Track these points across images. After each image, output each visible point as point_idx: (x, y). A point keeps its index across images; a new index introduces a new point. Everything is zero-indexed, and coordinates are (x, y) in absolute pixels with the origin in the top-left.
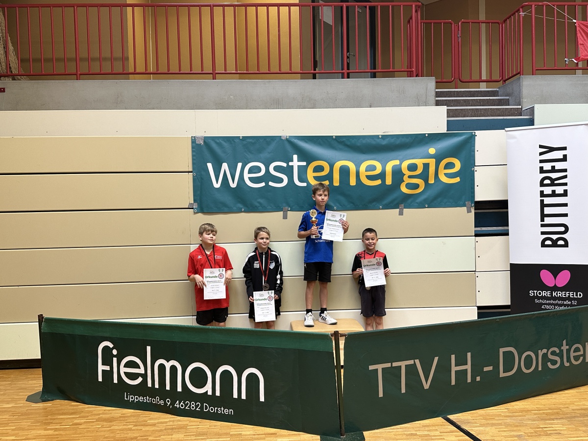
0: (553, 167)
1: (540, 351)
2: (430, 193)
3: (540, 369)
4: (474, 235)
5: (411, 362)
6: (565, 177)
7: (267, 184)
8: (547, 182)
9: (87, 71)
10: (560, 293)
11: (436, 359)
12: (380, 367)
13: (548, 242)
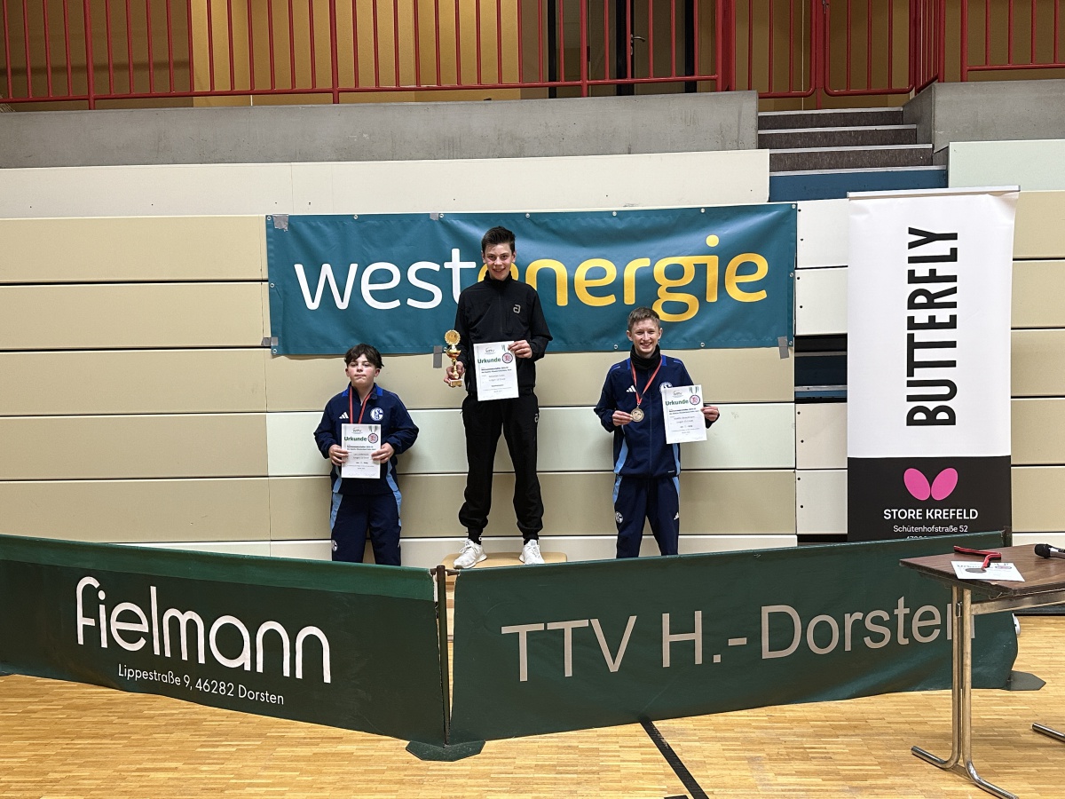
0: (933, 272)
1: (847, 616)
2: (709, 320)
3: (848, 648)
4: (793, 400)
5: (585, 623)
6: (954, 291)
7: (404, 302)
8: (921, 299)
9: (106, 92)
10: (938, 512)
11: (632, 620)
12: (523, 630)
13: (920, 416)
